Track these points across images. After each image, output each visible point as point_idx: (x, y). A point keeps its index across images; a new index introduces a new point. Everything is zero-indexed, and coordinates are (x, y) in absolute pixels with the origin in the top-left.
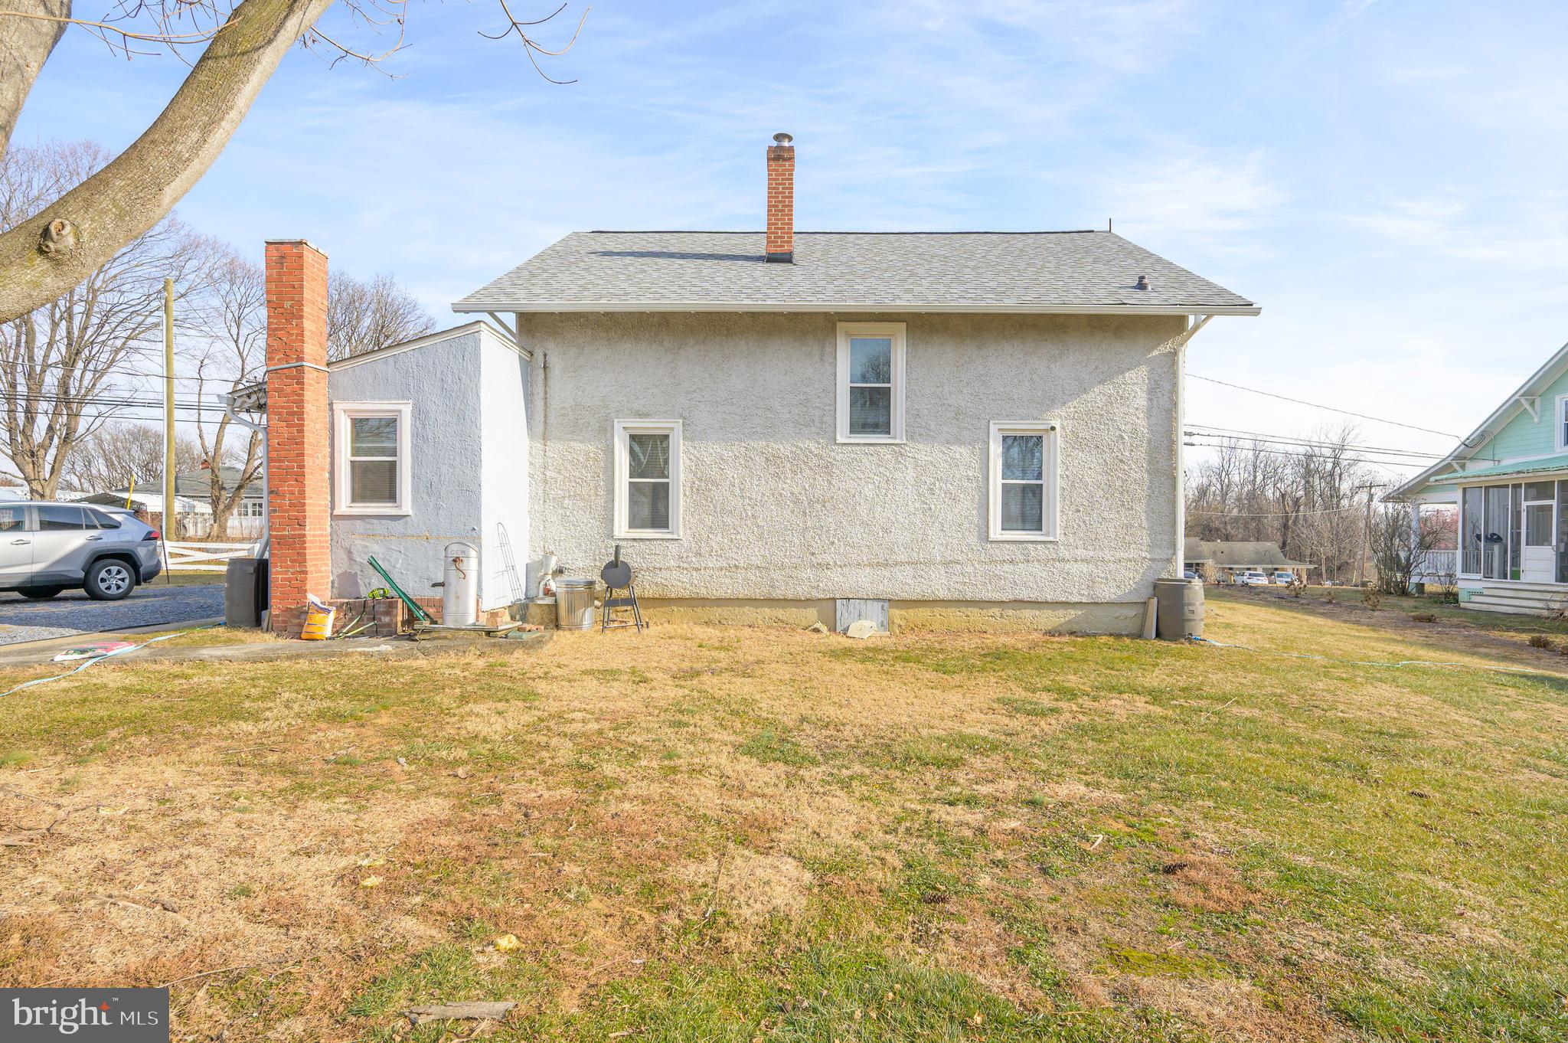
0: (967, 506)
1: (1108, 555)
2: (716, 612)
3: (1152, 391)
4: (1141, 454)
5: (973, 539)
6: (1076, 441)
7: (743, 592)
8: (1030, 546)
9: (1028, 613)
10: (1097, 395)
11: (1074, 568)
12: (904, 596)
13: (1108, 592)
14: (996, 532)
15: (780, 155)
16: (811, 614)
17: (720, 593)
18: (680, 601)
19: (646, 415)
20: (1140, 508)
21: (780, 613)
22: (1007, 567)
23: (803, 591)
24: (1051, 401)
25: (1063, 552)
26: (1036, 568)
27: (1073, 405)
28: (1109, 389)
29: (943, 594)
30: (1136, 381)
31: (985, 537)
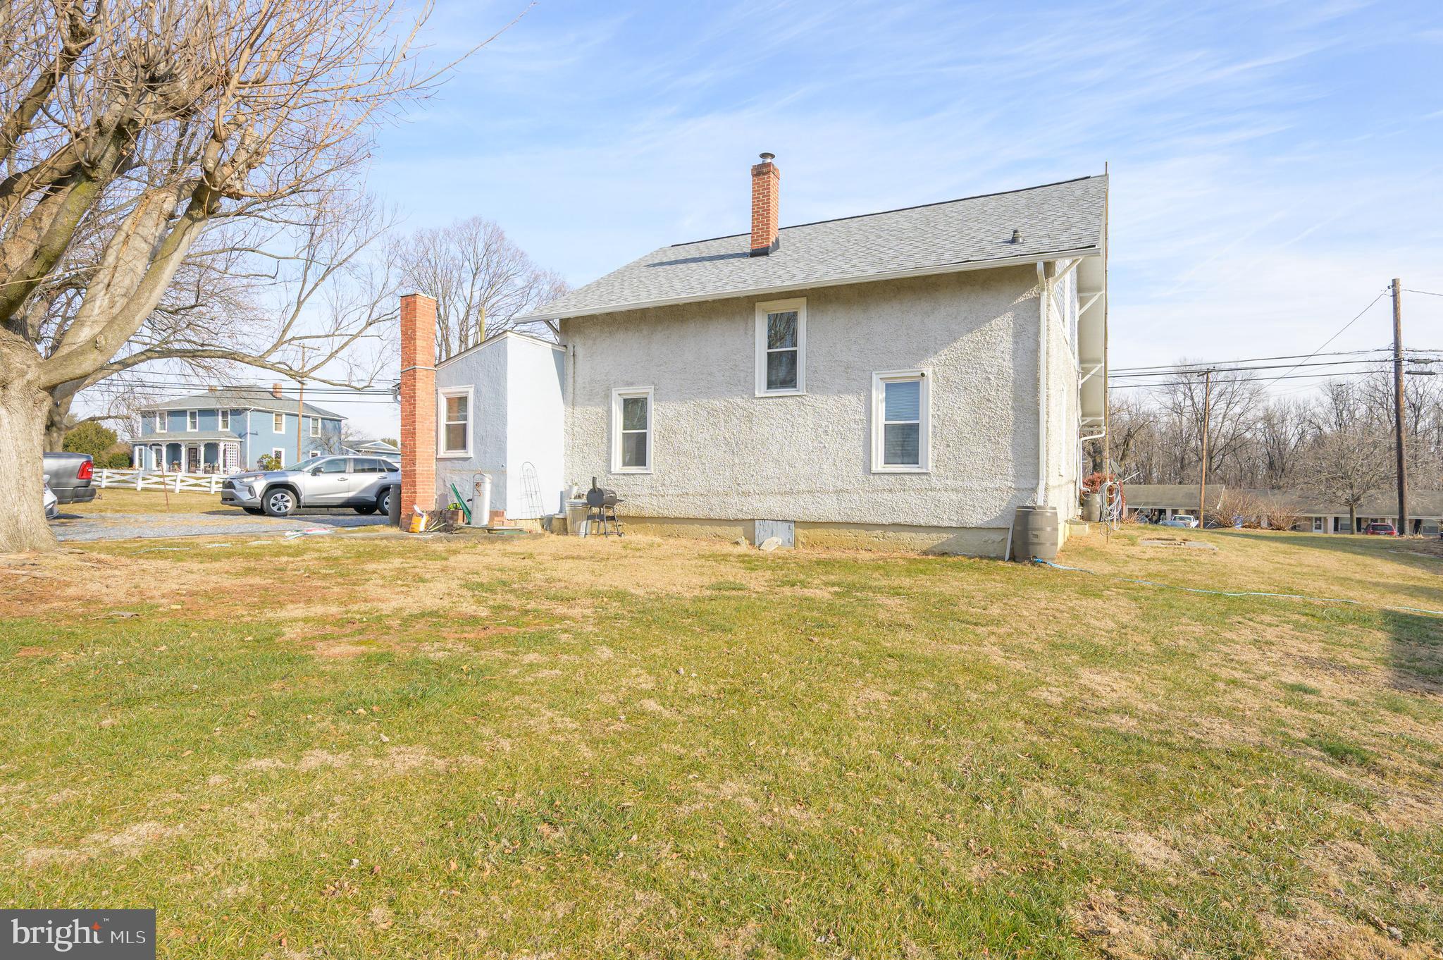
0: (855, 444)
1: (975, 485)
2: (676, 528)
3: (1017, 336)
4: (1007, 393)
5: (859, 471)
6: (947, 385)
7: (692, 513)
8: (906, 477)
9: (906, 536)
10: (965, 343)
11: (944, 496)
12: (806, 519)
13: (976, 519)
14: (878, 464)
15: (762, 172)
16: (739, 530)
17: (677, 514)
18: (652, 519)
19: (632, 384)
20: (1006, 442)
21: (719, 530)
22: (886, 496)
23: (731, 514)
24: (924, 352)
25: (935, 482)
26: (913, 498)
27: (945, 354)
28: (977, 336)
29: (835, 518)
30: (1001, 328)
31: (868, 469)
